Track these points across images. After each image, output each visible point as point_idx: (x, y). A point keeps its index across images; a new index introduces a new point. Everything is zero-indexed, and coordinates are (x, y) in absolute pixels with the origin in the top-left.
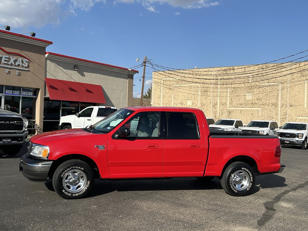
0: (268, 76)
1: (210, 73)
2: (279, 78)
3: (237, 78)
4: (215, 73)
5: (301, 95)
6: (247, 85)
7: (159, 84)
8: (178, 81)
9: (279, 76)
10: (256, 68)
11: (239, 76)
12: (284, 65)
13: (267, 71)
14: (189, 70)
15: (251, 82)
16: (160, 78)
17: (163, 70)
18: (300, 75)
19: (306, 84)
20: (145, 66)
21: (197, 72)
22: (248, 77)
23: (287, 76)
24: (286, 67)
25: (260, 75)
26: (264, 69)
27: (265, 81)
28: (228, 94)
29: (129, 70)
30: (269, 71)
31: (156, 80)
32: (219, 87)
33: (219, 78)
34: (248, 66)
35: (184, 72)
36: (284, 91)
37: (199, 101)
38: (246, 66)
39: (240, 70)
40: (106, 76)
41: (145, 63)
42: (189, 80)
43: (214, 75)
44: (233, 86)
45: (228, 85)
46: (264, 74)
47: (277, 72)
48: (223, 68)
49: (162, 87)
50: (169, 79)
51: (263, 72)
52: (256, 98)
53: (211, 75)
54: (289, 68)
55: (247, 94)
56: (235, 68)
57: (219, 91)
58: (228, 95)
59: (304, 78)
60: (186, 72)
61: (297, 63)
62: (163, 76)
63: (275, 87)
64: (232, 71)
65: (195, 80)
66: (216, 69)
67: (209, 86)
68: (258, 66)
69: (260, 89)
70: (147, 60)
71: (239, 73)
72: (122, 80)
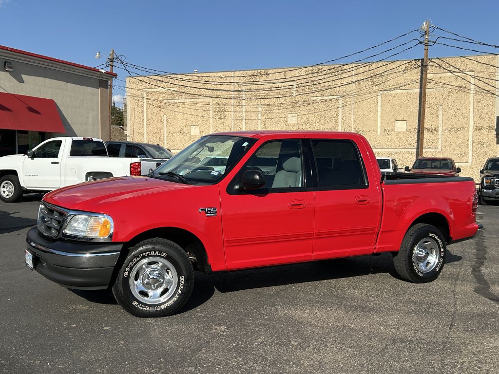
0: (321, 85)
1: (228, 80)
2: (338, 89)
3: (273, 89)
4: (237, 80)
5: (373, 115)
6: (289, 99)
7: (140, 99)
8: (173, 94)
9: (338, 86)
10: (303, 72)
11: (276, 85)
12: (345, 67)
13: (319, 78)
14: (192, 75)
15: (295, 95)
16: (141, 88)
17: (146, 74)
18: (370, 83)
19: (379, 98)
20: (112, 66)
21: (207, 78)
22: (290, 87)
23: (351, 85)
24: (349, 70)
25: (309, 84)
26: (316, 75)
27: (318, 94)
28: (260, 115)
29: (101, 72)
30: (322, 77)
31: (133, 91)
32: (244, 104)
33: (244, 88)
34: (289, 69)
35: (184, 77)
36: (347, 109)
37: (211, 127)
38: (286, 70)
39: (277, 76)
40: (62, 83)
41: (112, 61)
42: (192, 91)
43: (235, 84)
44: (267, 102)
45: (259, 100)
46: (316, 82)
47: (335, 78)
48: (250, 73)
49: (145, 105)
50: (158, 90)
51: (314, 79)
52: (303, 120)
53: (229, 84)
54: (353, 73)
55: (289, 115)
56: (269, 71)
57: (244, 111)
58: (260, 118)
59: (376, 88)
60: (187, 78)
61: (365, 65)
62: (147, 85)
63: (333, 103)
64: (264, 78)
65: (203, 92)
66: (238, 73)
67: (228, 102)
68: (305, 69)
69: (310, 107)
70: (115, 57)
71: (275, 81)
72: (90, 89)
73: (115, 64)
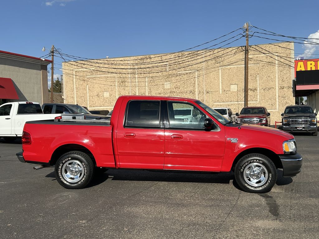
0: (184, 64)
1: (126, 62)
2: (194, 66)
3: (154, 67)
4: (132, 62)
5: (216, 81)
6: (164, 73)
7: (71, 76)
8: (92, 72)
9: (194, 64)
10: (172, 56)
11: (157, 65)
12: (198, 52)
13: (183, 59)
14: (103, 60)
15: (168, 70)
16: (71, 69)
17: (75, 60)
18: (214, 62)
19: (220, 70)
20: (53, 56)
21: (113, 61)
22: (165, 65)
23: (202, 63)
24: (201, 54)
25: (177, 63)
26: (181, 57)
27: (182, 69)
28: (147, 84)
29: (42, 60)
30: (185, 59)
31: (67, 71)
32: (137, 77)
33: (136, 67)
34: (164, 55)
35: (99, 61)
36: (201, 78)
37: (117, 92)
38: (162, 55)
39: (157, 59)
40: (16, 68)
41: (53, 53)
42: (104, 70)
43: (130, 64)
44: (151, 75)
45: (146, 74)
46: (181, 62)
47: (192, 59)
48: (140, 57)
49: (74, 79)
50: (82, 70)
51: (179, 60)
52: (174, 86)
53: (127, 64)
54: (203, 56)
55: (165, 83)
56: (152, 56)
57: (137, 81)
58: (147, 85)
59: (218, 65)
60: (101, 62)
61: (211, 51)
62: (75, 67)
63: (192, 75)
64: (149, 60)
65: (111, 70)
66: (132, 58)
67: (127, 75)
68: (174, 54)
69: (178, 78)
70: (55, 50)
71: (156, 62)
72: (35, 71)
73: (54, 54)
